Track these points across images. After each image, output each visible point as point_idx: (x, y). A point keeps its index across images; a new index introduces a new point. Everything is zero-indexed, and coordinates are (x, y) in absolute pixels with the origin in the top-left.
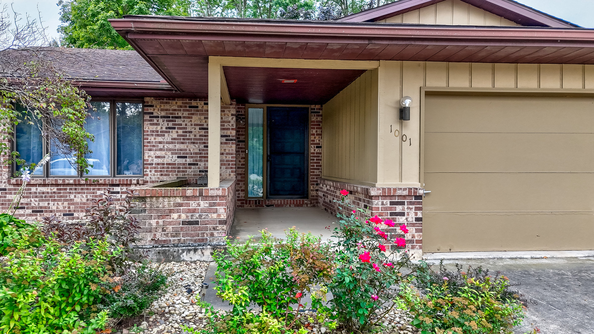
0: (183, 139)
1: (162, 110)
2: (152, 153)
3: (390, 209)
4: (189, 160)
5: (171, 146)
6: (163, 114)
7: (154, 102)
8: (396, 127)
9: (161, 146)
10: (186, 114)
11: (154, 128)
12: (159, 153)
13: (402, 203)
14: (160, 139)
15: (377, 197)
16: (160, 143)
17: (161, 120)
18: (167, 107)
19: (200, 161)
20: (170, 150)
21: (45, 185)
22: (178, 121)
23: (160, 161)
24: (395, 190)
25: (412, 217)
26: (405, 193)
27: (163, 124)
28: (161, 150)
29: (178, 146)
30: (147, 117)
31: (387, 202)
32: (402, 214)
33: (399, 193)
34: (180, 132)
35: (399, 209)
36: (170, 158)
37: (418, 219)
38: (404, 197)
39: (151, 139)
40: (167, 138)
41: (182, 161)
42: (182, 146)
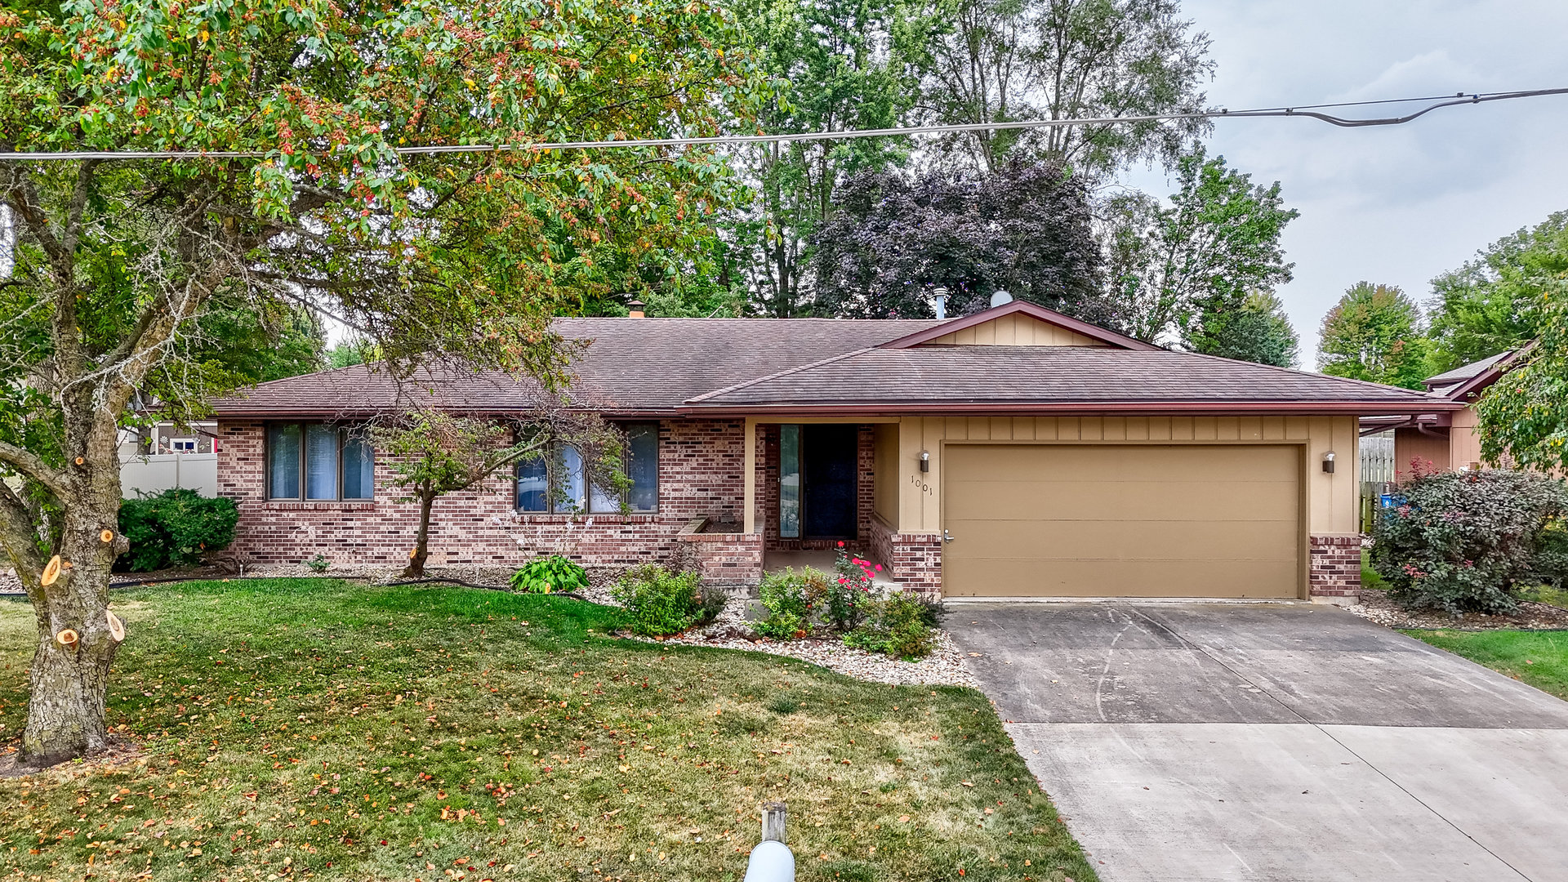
0: (704, 468)
1: (680, 435)
2: (669, 485)
3: (910, 554)
4: (710, 494)
5: (690, 477)
6: (681, 439)
7: (671, 426)
8: (918, 477)
9: (678, 477)
10: (707, 439)
11: (671, 456)
12: (676, 486)
13: (923, 550)
14: (677, 469)
15: (898, 544)
16: (678, 473)
17: (678, 447)
18: (686, 431)
19: (724, 494)
20: (689, 481)
21: (551, 523)
22: (699, 447)
23: (677, 494)
24: (914, 537)
25: (931, 562)
26: (925, 540)
27: (682, 452)
28: (678, 481)
29: (698, 477)
30: (663, 443)
31: (908, 548)
32: (922, 560)
33: (918, 539)
34: (701, 460)
35: (919, 554)
36: (689, 491)
37: (936, 564)
38: (924, 543)
39: (668, 469)
40: (686, 467)
41: (703, 494)
42: (703, 477)
